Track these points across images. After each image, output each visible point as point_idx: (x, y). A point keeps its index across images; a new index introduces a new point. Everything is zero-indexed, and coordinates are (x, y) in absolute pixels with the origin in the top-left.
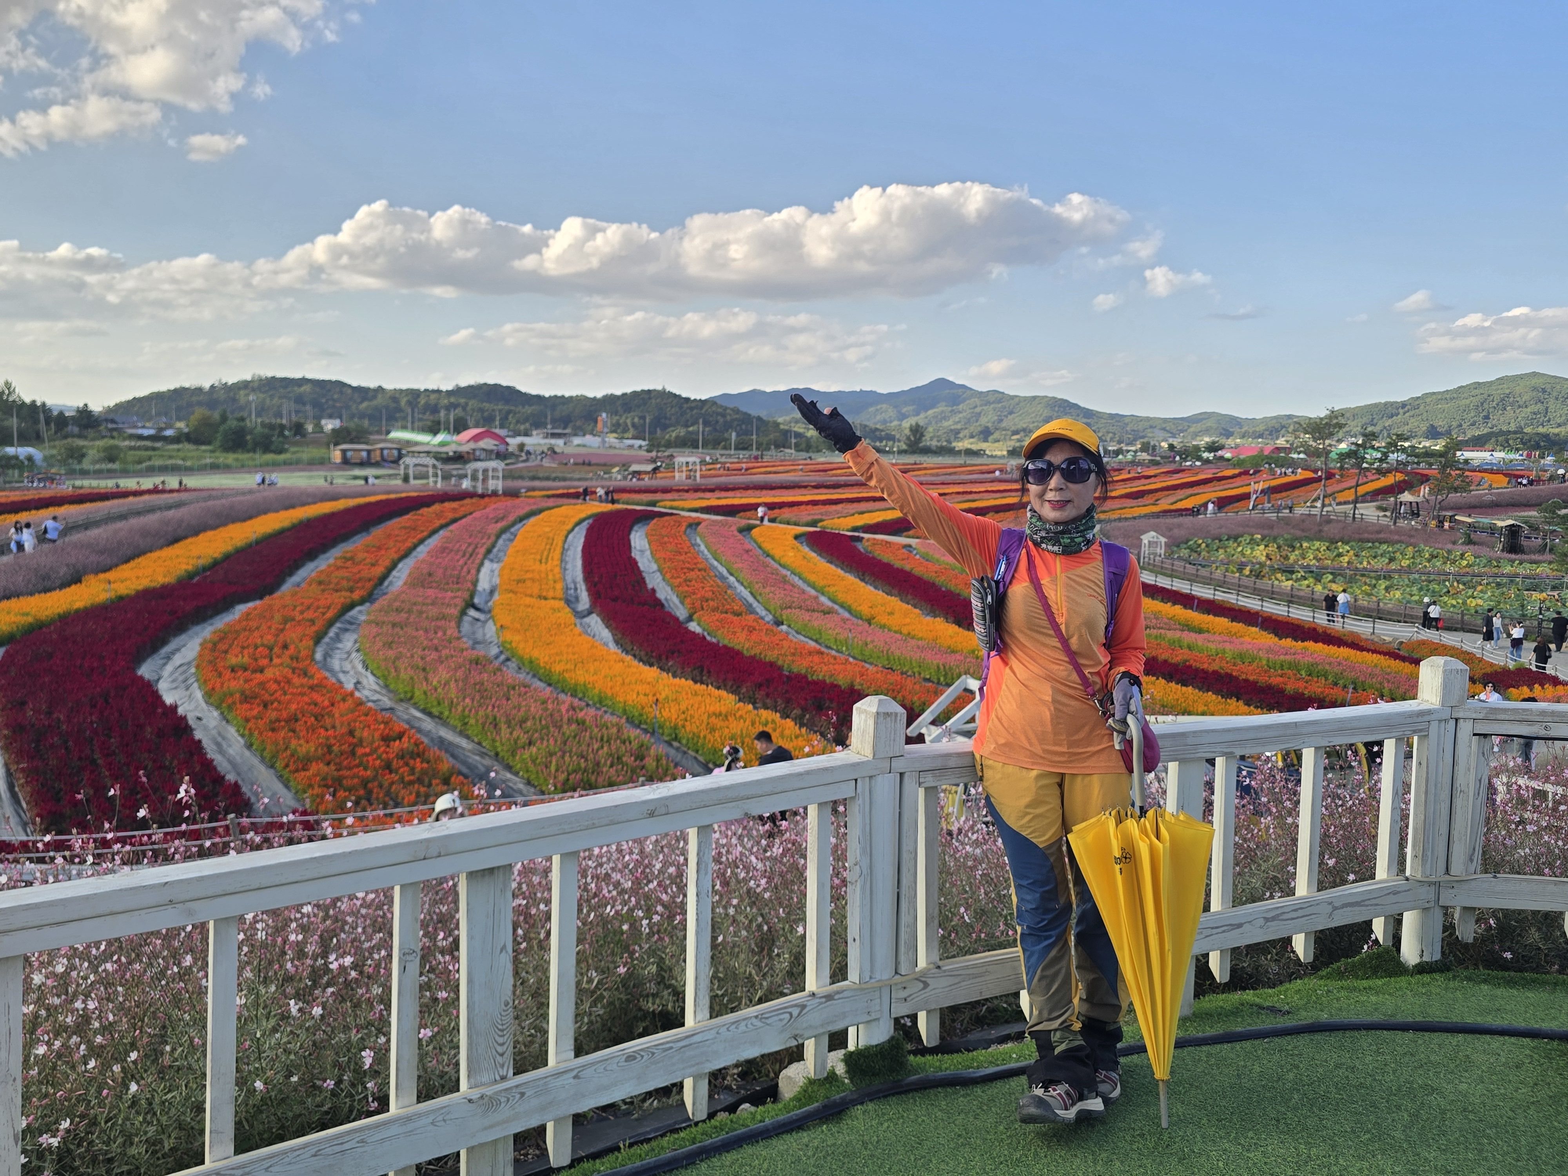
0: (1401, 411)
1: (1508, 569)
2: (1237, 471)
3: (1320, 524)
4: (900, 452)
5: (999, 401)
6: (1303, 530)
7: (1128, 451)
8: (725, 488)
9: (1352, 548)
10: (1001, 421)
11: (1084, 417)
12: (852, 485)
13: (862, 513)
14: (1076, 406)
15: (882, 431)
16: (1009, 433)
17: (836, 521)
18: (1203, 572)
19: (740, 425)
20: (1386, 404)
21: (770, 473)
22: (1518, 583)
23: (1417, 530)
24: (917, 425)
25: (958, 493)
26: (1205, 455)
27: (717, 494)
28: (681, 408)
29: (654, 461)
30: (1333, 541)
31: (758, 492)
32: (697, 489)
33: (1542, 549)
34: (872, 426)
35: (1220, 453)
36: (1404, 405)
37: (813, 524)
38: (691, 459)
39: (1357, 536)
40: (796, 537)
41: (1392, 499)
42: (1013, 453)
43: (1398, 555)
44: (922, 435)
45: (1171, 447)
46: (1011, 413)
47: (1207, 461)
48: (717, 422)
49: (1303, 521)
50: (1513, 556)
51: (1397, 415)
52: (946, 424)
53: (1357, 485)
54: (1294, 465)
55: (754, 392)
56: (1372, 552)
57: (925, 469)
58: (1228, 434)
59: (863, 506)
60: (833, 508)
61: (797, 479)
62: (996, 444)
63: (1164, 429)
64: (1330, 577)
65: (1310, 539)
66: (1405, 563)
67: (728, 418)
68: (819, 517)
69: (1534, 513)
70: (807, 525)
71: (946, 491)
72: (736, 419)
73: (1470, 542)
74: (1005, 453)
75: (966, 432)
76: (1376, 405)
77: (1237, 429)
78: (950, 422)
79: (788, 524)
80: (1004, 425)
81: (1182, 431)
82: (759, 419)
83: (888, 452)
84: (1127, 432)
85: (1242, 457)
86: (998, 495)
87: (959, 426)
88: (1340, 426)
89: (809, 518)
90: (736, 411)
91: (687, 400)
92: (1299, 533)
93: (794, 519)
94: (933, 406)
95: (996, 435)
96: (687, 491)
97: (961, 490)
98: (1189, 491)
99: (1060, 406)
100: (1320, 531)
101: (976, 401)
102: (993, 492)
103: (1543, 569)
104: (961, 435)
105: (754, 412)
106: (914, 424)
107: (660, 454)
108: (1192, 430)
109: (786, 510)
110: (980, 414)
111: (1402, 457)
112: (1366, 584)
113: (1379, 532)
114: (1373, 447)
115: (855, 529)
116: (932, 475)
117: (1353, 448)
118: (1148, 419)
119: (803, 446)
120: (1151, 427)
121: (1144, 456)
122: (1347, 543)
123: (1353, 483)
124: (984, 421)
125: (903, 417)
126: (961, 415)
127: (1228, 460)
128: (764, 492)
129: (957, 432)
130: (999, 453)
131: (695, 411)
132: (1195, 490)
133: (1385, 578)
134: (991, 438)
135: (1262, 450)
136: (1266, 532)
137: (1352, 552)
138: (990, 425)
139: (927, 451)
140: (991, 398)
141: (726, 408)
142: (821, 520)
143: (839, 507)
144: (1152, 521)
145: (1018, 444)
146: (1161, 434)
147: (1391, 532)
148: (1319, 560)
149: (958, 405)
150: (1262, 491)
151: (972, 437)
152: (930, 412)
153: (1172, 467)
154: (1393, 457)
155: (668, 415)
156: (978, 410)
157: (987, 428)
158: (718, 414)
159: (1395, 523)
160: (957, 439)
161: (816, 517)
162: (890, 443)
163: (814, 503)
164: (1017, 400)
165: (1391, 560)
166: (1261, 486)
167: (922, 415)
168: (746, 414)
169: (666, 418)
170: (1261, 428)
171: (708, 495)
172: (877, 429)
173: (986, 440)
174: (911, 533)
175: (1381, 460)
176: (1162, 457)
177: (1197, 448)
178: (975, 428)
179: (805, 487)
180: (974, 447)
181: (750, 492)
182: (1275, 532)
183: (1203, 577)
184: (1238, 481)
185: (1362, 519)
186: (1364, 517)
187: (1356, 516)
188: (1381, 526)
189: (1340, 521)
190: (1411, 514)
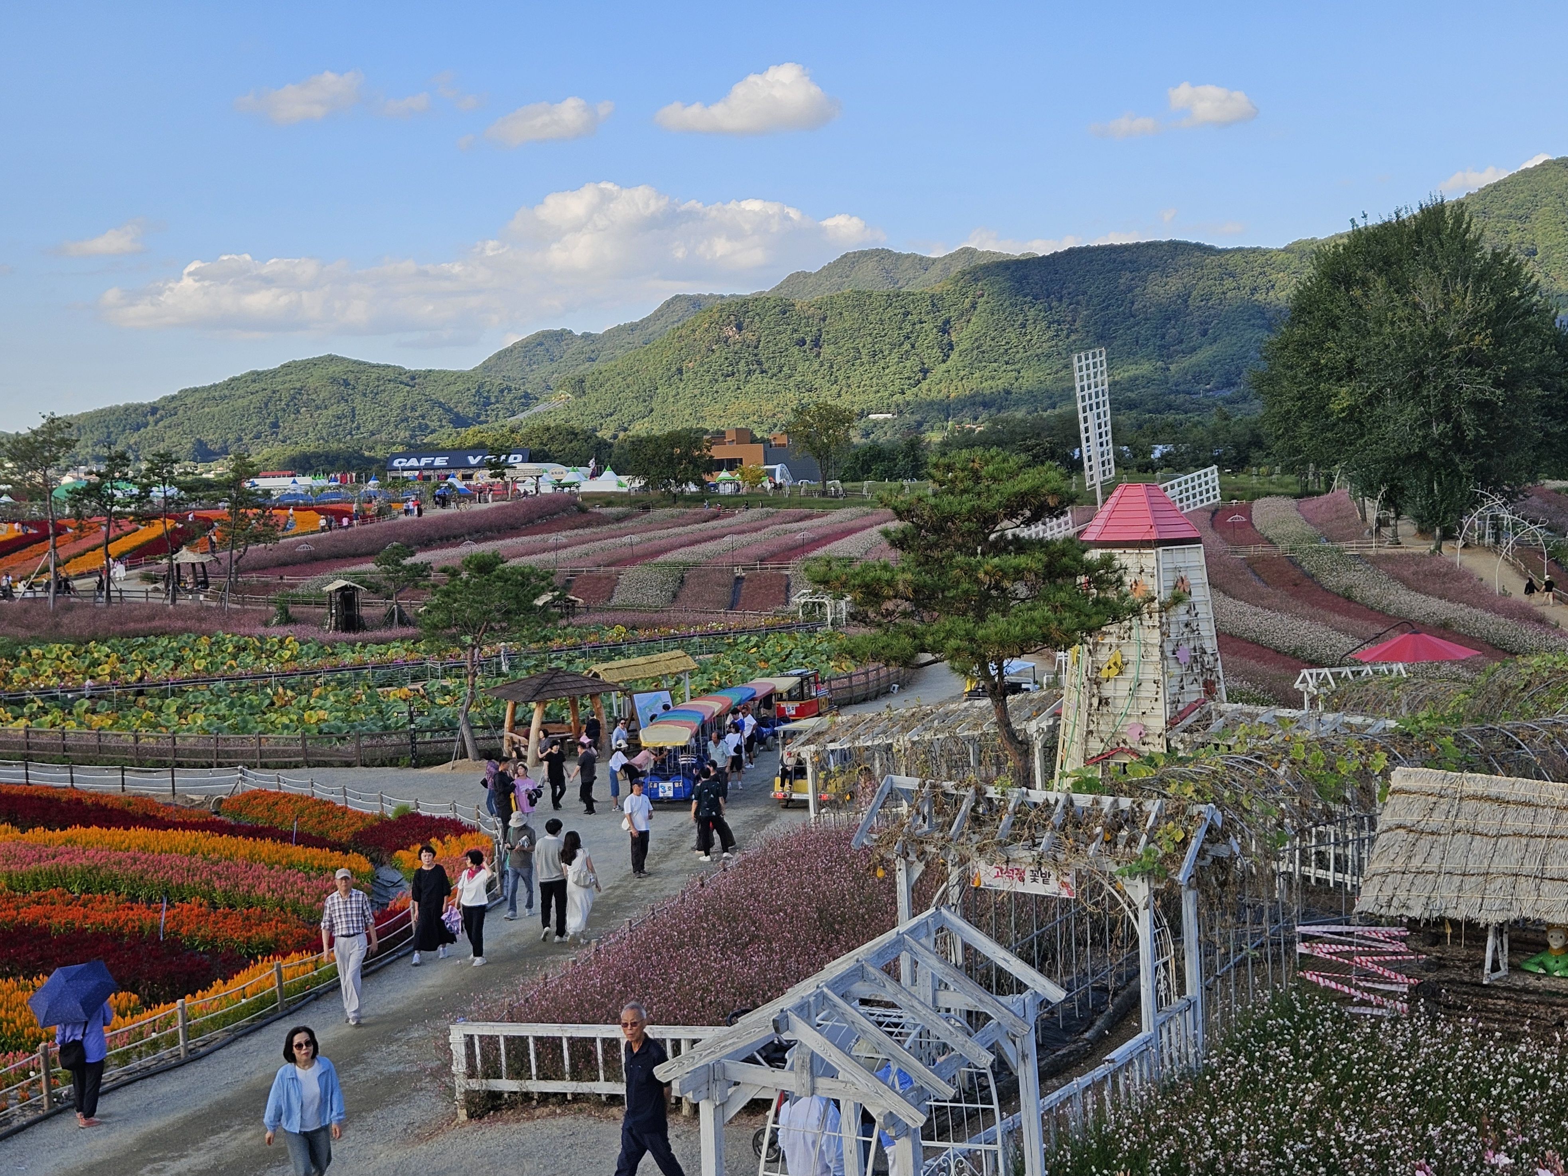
0: (151, 419)
1: (348, 658)
3: (55, 614)
6: (28, 627)
9: (112, 648)
20: (126, 408)
22: (365, 678)
23: (208, 608)
30: (81, 641)
33: (388, 620)
36: (154, 409)
39: (118, 628)
41: (165, 561)
43: (188, 654)
49: (26, 611)
50: (352, 636)
51: (146, 425)
53: (108, 542)
56: (147, 653)
65: (41, 642)
66: (200, 665)
69: (370, 566)
73: (288, 620)
76: (112, 411)
88: (68, 444)
92: (21, 633)
100: (57, 625)
103: (396, 652)
111: (172, 491)
112: (145, 707)
113: (151, 618)
114: (124, 478)
117: (94, 479)
122: (104, 642)
123: (101, 539)
133: (173, 694)
137: (114, 656)
147: (169, 616)
148: (62, 676)
154: (157, 493)
159: (174, 600)
165: (179, 662)
175: (139, 499)
185: (121, 597)
186: (124, 594)
187: (112, 594)
188: (153, 607)
189: (87, 606)
190: (197, 583)
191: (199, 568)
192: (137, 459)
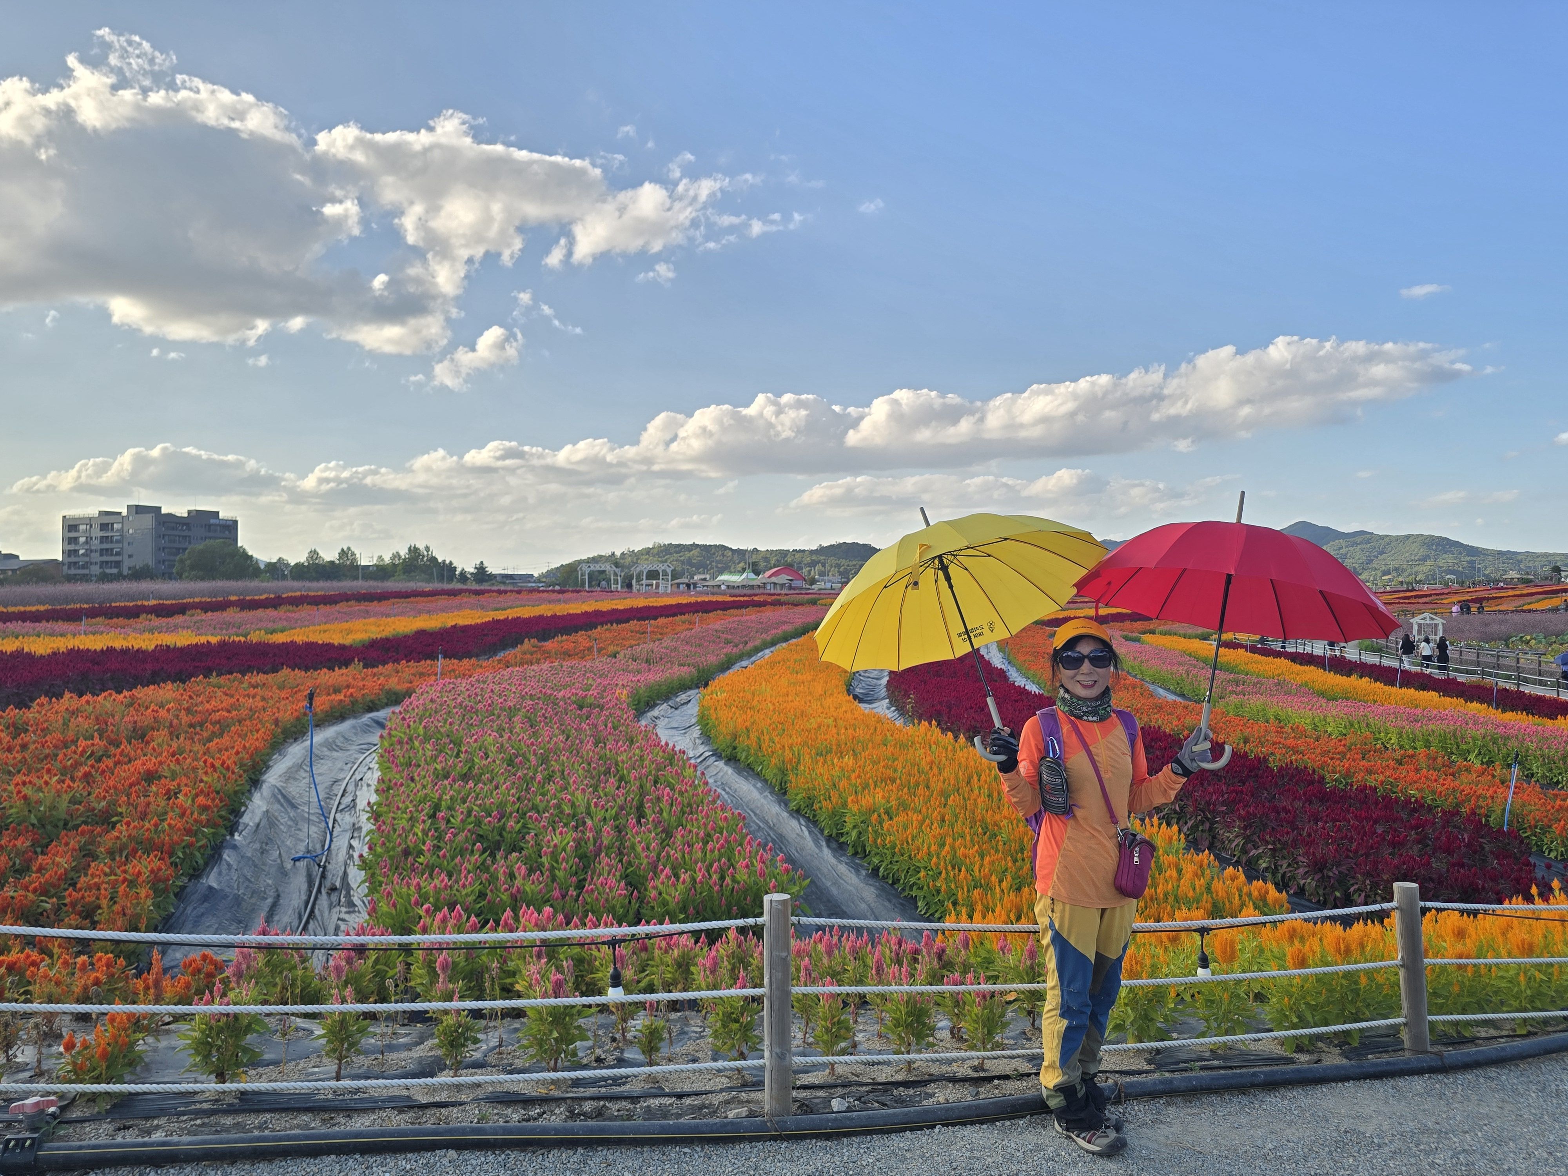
10: (1370, 561)
46: (1382, 553)
101: (1341, 542)
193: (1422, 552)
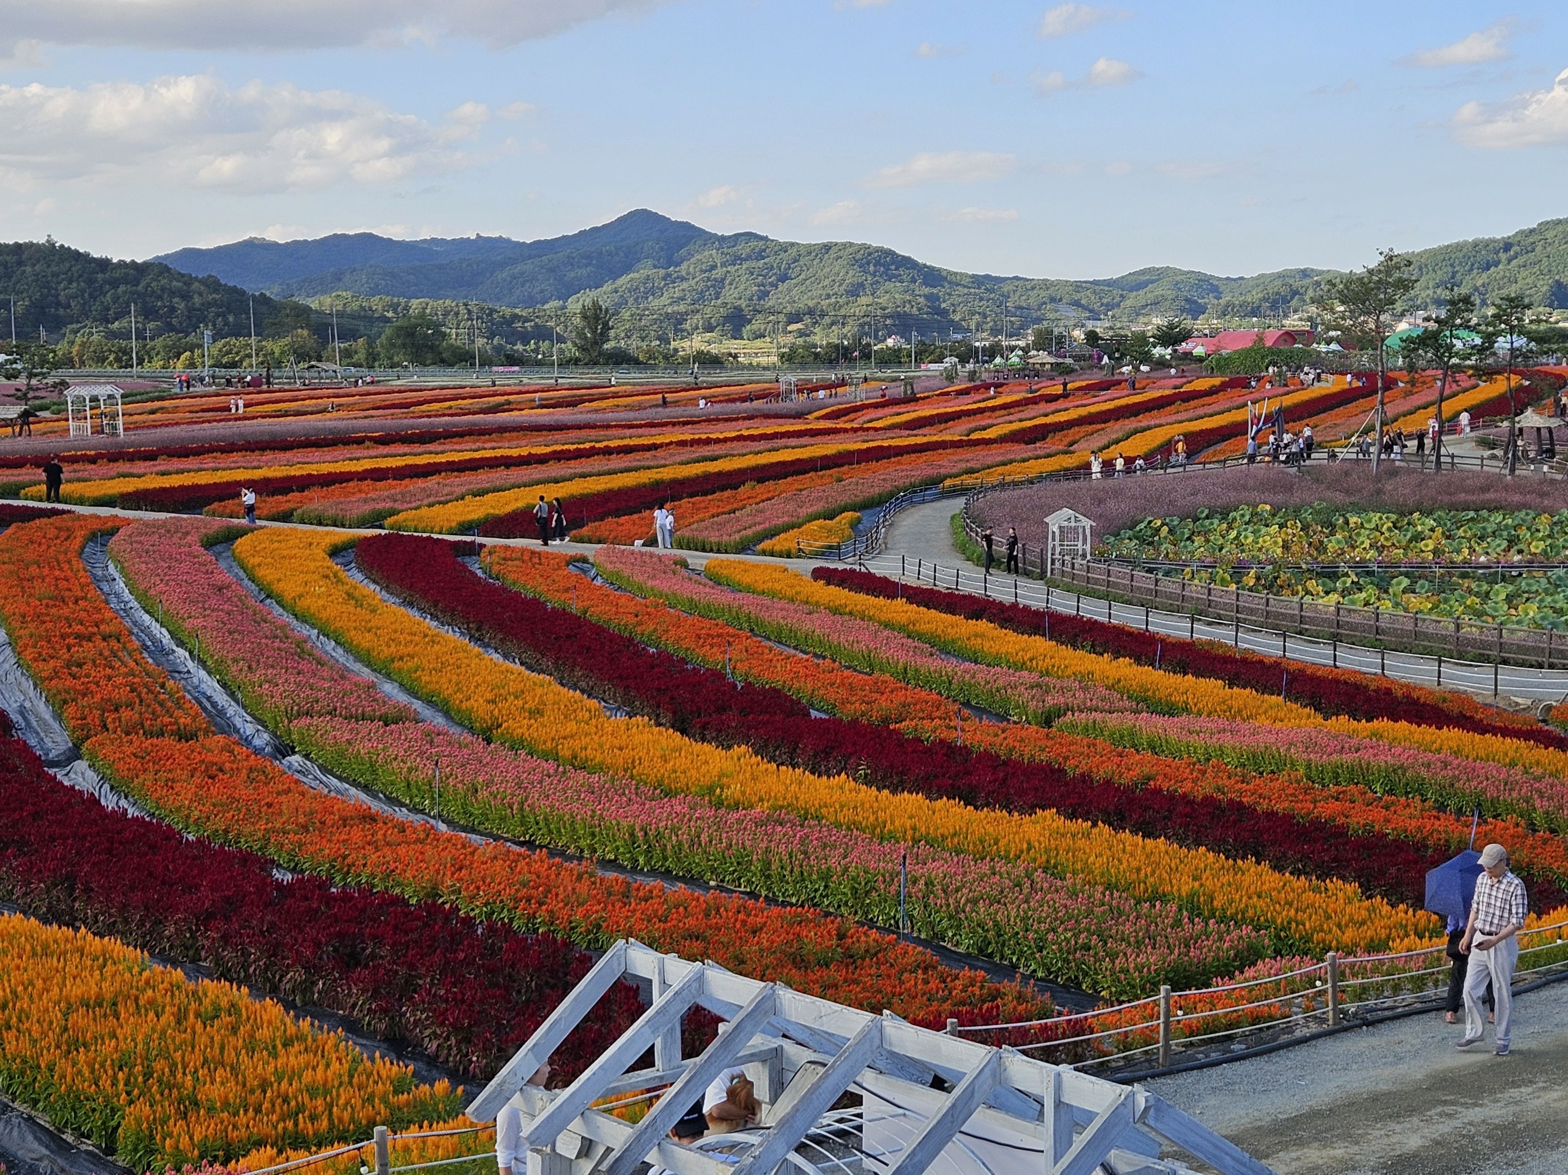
0: (1503, 256)
2: (1217, 381)
3: (1378, 479)
4: (567, 363)
5: (760, 255)
6: (1347, 492)
7: (1012, 349)
8: (182, 451)
9: (1439, 522)
10: (764, 295)
11: (925, 283)
12: (461, 435)
13: (481, 493)
14: (907, 263)
15: (527, 320)
16: (781, 317)
17: (424, 511)
18: (1170, 585)
19: (224, 315)
20: (1476, 244)
21: (286, 414)
23: (1553, 481)
24: (597, 307)
25: (682, 443)
26: (1158, 351)
27: (162, 464)
28: (90, 282)
29: (21, 396)
30: (1404, 512)
31: (254, 458)
32: (115, 456)
34: (507, 312)
35: (1184, 346)
36: (1507, 245)
37: (376, 520)
38: (102, 391)
39: (1446, 499)
40: (335, 552)
41: (1506, 424)
42: (790, 358)
43: (1524, 533)
44: (607, 328)
45: (1092, 337)
46: (784, 278)
47: (1162, 364)
48: (173, 309)
49: (1347, 474)
51: (1497, 264)
52: (655, 303)
53: (1441, 401)
54: (1321, 365)
55: (251, 246)
56: (1477, 529)
57: (616, 396)
58: (1197, 310)
59: (484, 478)
60: (420, 483)
61: (342, 424)
62: (758, 343)
63: (1077, 304)
64: (1406, 582)
65: (1360, 510)
66: (1537, 547)
67: (197, 299)
68: (388, 505)
70: (362, 524)
71: (658, 440)
72: (215, 303)
74: (774, 359)
75: (696, 320)
77: (1210, 300)
78: (665, 300)
79: (320, 524)
80: (770, 302)
81: (1110, 307)
82: (264, 300)
83: (539, 364)
84: (1008, 313)
85: (1224, 352)
86: (762, 445)
87: (682, 308)
88: (1405, 285)
89: (367, 508)
90: (213, 284)
91: (104, 264)
92: (1339, 498)
93: (331, 512)
94: (627, 268)
95: (757, 325)
96: (93, 460)
97: (688, 437)
98: (1131, 424)
99: (877, 263)
100: (1379, 492)
101: (712, 254)
102: (752, 438)
104: (687, 326)
105: (252, 287)
106: (588, 302)
107: (34, 382)
108: (1128, 303)
109: (314, 493)
110: (723, 280)
111: (1520, 342)
112: (1470, 591)
113: (1484, 489)
114: (1466, 326)
115: (466, 528)
116: (629, 408)
117: (1432, 326)
118: (1046, 284)
119: (361, 356)
120: (1053, 300)
121: (1043, 357)
122: (1429, 513)
123: (1434, 396)
124: (730, 295)
125: (567, 291)
126: (685, 285)
127: (1200, 360)
128: (269, 455)
129: (678, 321)
130: (764, 360)
131: (122, 288)
132: (1144, 420)
133: (1504, 579)
134: (746, 330)
135: (1261, 338)
136: (1280, 498)
137: (1440, 530)
138: (743, 303)
139: (621, 359)
140: (743, 249)
141: (188, 280)
142: (393, 513)
143: (432, 482)
144: (1065, 485)
145: (800, 341)
146: (1072, 314)
147: (1506, 488)
148: (1380, 549)
149: (678, 264)
150: (1268, 418)
151: (710, 329)
152: (623, 280)
153: (1096, 377)
154: (1502, 344)
155: (62, 298)
156: (718, 273)
157: (738, 309)
158: (173, 293)
159: (1512, 470)
160: (681, 333)
161: (380, 506)
162: (544, 345)
163: (378, 475)
164: (793, 252)
165: (1513, 543)
166: (1265, 408)
167: (607, 287)
168: (234, 290)
169: (58, 304)
170: (1254, 296)
171: (140, 467)
172: (515, 317)
173: (737, 335)
174: (585, 531)
175: (1481, 350)
176: (1077, 358)
177: (1141, 339)
178: (712, 311)
179: (360, 441)
180: (714, 349)
181: (236, 456)
182: (1296, 499)
183: (1169, 596)
184: (1222, 401)
185: (1453, 464)
186: (1456, 461)
187: (1442, 459)
188: (1488, 476)
189: (1414, 471)
190: (1541, 452)
191: (1545, 434)
192: (1484, 303)
193: (853, 276)
